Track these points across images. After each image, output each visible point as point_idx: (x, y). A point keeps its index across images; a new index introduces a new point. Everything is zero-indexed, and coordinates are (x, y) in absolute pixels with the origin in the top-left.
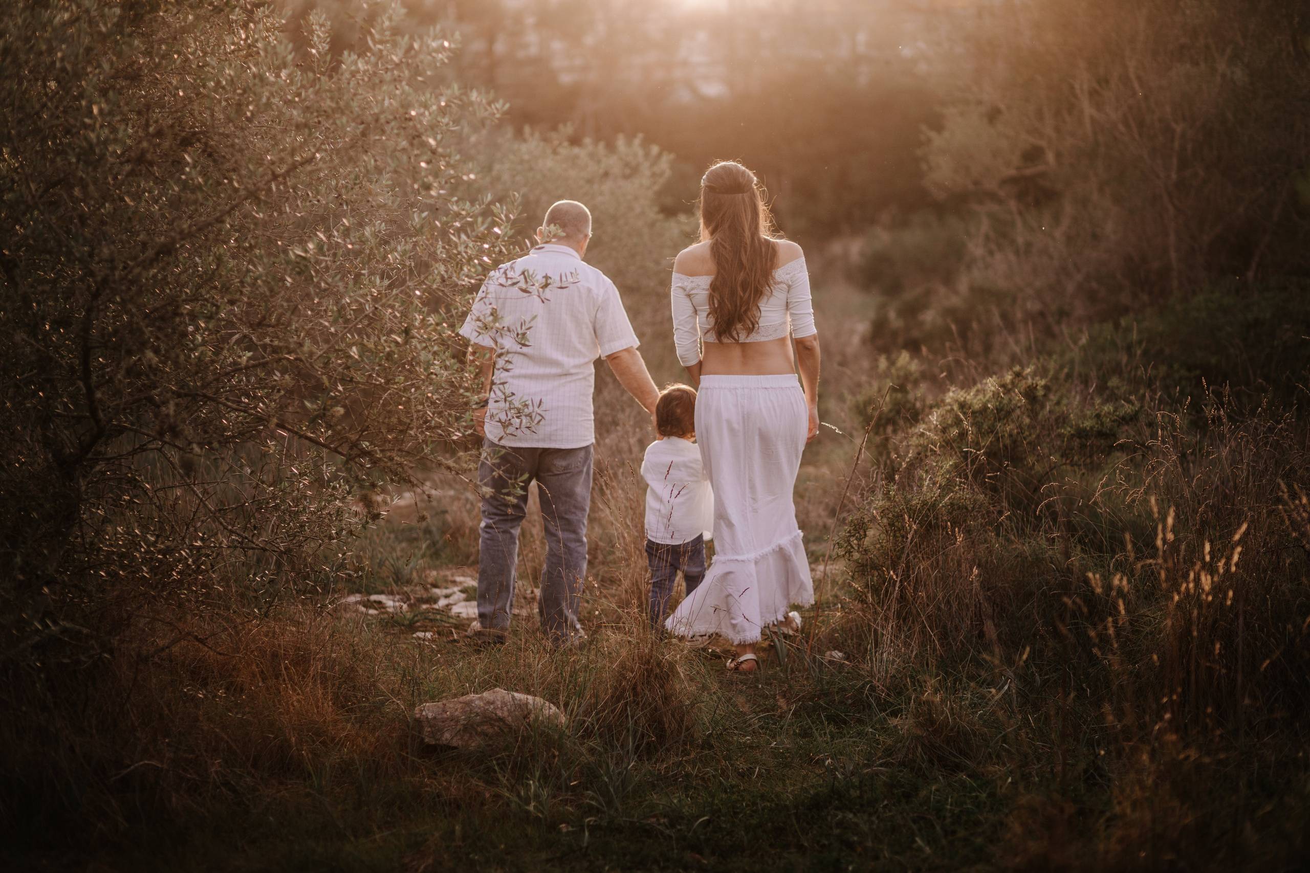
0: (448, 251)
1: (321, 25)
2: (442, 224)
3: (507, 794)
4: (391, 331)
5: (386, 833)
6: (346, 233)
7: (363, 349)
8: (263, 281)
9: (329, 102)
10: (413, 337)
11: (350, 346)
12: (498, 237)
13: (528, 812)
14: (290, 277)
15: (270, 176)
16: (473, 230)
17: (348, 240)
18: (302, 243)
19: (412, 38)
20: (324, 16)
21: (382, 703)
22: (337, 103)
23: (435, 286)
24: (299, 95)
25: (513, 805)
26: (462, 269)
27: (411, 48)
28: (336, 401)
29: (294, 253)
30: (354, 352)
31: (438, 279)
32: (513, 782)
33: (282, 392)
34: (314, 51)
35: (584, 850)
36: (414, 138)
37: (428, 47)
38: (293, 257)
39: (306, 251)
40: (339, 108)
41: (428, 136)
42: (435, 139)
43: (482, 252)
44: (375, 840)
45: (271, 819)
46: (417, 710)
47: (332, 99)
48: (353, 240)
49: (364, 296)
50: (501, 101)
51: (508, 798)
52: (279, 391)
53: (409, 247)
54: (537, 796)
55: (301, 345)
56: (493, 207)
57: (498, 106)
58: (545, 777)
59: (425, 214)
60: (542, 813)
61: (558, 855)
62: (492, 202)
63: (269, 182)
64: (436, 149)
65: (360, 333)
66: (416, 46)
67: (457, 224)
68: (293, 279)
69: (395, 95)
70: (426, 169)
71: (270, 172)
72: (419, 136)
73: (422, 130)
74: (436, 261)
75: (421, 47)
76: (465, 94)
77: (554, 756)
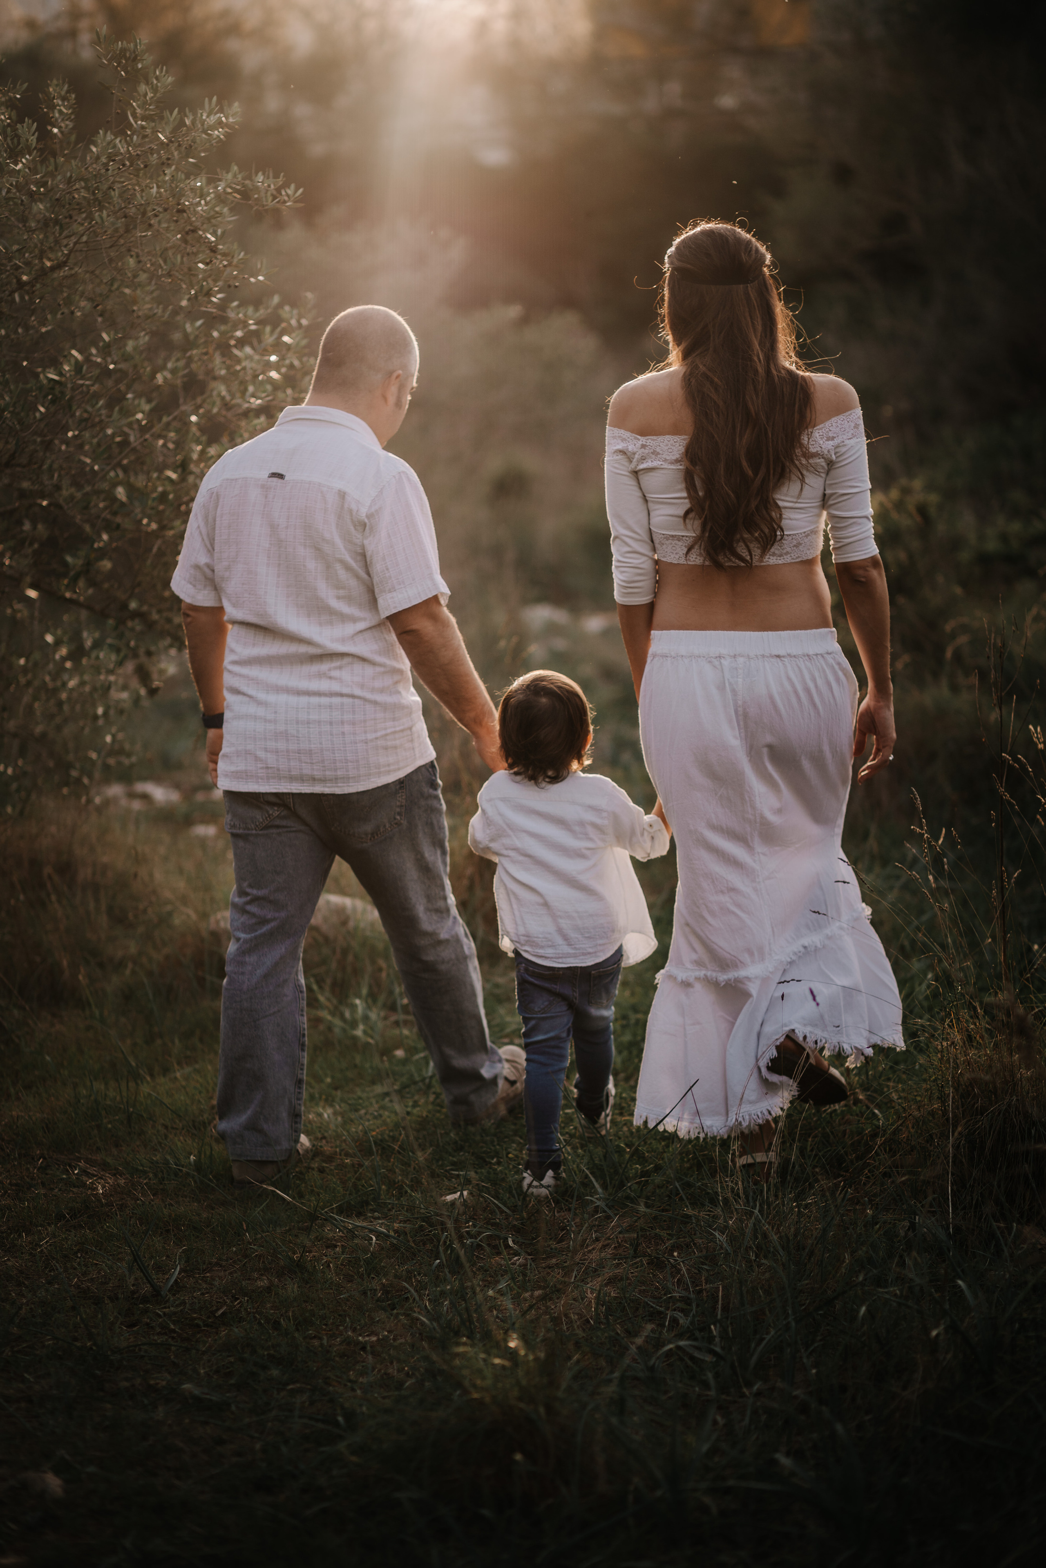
0: (228, 368)
1: (64, 99)
2: (222, 334)
3: (329, 1017)
4: (165, 466)
5: (188, 1070)
6: (105, 351)
7: (131, 489)
8: (12, 413)
9: (84, 193)
10: (191, 473)
11: (115, 485)
12: (288, 347)
13: (355, 1038)
14: (43, 406)
15: (14, 286)
16: (260, 342)
17: (109, 360)
18: (55, 363)
19: (182, 112)
20: (66, 87)
21: (170, 914)
22: (94, 194)
23: (215, 410)
24: (44, 184)
25: (337, 1030)
26: (246, 390)
27: (182, 123)
28: (102, 554)
29: (47, 378)
30: (121, 492)
31: (218, 402)
32: (335, 1001)
33: (36, 546)
34: (55, 130)
35: (427, 1081)
36: (187, 233)
37: (203, 122)
38: (45, 382)
39: (60, 374)
40: (96, 199)
41: (205, 231)
42: (214, 234)
43: (269, 366)
44: (176, 1078)
45: (48, 1058)
46: (212, 920)
47: (87, 188)
48: (116, 359)
49: (130, 425)
50: (293, 186)
51: (330, 1022)
52: (31, 544)
53: (181, 364)
54: (366, 1018)
55: (58, 488)
56: (281, 312)
57: (290, 192)
58: (372, 997)
59: (199, 323)
60: (372, 1037)
61: (396, 1087)
62: (280, 306)
63: (12, 293)
64: (215, 246)
65: (125, 469)
66: (188, 122)
67: (239, 334)
68: (46, 408)
69: (165, 182)
70: (204, 271)
71: (15, 281)
72: (194, 231)
73: (198, 224)
74: (215, 378)
75: (193, 122)
76: (249, 177)
77: (380, 970)
